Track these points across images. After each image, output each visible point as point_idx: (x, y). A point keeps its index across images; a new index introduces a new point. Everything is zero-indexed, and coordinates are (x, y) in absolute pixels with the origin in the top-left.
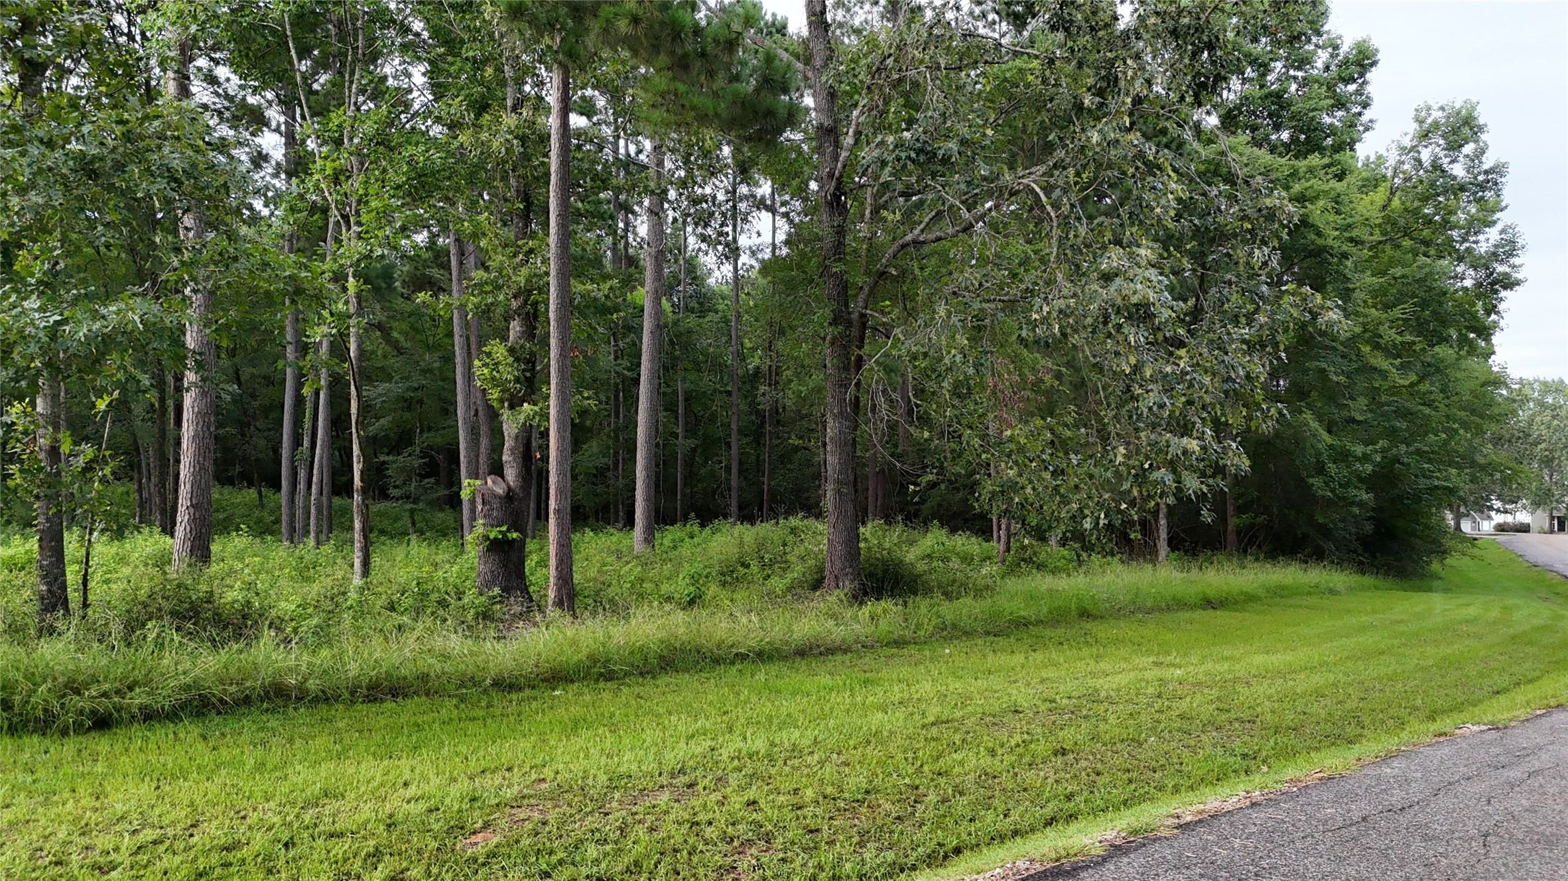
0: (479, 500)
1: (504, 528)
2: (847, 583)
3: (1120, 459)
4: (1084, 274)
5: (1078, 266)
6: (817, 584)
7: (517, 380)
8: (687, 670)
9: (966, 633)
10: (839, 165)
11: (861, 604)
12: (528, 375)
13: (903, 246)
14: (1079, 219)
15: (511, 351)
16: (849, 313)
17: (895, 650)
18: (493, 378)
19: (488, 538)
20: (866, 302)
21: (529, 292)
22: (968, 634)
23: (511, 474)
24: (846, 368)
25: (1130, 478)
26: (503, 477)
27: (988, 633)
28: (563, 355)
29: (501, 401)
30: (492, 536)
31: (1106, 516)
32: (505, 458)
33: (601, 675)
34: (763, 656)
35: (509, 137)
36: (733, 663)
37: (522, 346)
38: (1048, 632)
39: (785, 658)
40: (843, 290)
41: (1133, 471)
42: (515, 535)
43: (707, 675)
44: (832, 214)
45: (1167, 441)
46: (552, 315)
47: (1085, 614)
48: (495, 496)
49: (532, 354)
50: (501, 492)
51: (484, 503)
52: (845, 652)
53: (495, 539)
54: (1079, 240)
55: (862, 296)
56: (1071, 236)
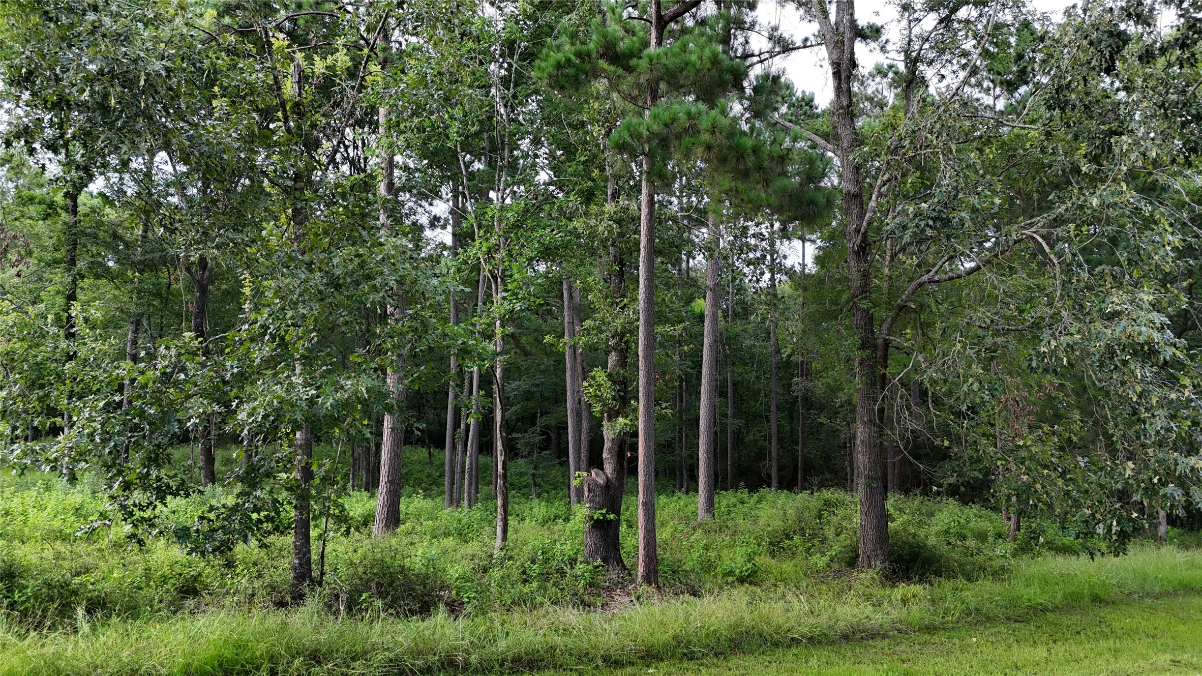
0: (586, 489)
1: (604, 511)
2: (878, 563)
3: (1128, 473)
4: (1088, 313)
5: (1082, 307)
6: (852, 562)
7: (614, 398)
8: (752, 652)
9: (989, 619)
10: (865, 223)
11: (893, 586)
12: (622, 394)
13: (921, 285)
14: (1080, 266)
15: (610, 376)
16: (875, 339)
17: (927, 637)
18: (596, 396)
19: (592, 518)
20: (889, 329)
21: (622, 335)
22: (990, 619)
23: (609, 468)
24: (873, 384)
25: (1141, 492)
26: (602, 469)
27: (1009, 619)
28: (648, 383)
29: (602, 412)
30: (595, 518)
31: (1118, 523)
32: (605, 455)
33: (685, 654)
34: (815, 641)
35: (610, 223)
36: (789, 647)
37: (618, 373)
38: (1066, 620)
39: (832, 643)
40: (870, 320)
41: (1143, 485)
42: (612, 517)
43: (769, 659)
44: (858, 261)
45: (1175, 460)
46: (640, 353)
47: (1097, 599)
48: (597, 485)
49: (625, 378)
50: (602, 482)
51: (589, 491)
52: (884, 637)
53: (598, 519)
54: (1082, 284)
55: (885, 326)
56: (1074, 281)
